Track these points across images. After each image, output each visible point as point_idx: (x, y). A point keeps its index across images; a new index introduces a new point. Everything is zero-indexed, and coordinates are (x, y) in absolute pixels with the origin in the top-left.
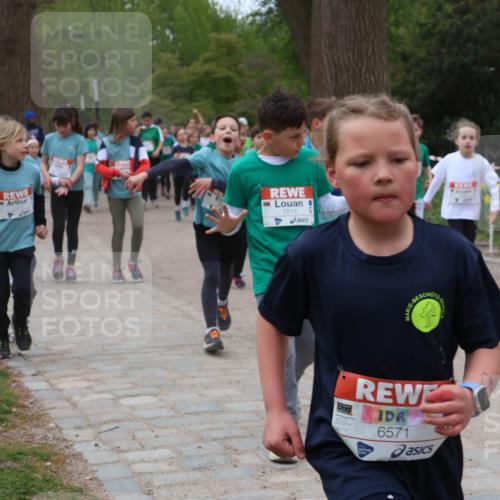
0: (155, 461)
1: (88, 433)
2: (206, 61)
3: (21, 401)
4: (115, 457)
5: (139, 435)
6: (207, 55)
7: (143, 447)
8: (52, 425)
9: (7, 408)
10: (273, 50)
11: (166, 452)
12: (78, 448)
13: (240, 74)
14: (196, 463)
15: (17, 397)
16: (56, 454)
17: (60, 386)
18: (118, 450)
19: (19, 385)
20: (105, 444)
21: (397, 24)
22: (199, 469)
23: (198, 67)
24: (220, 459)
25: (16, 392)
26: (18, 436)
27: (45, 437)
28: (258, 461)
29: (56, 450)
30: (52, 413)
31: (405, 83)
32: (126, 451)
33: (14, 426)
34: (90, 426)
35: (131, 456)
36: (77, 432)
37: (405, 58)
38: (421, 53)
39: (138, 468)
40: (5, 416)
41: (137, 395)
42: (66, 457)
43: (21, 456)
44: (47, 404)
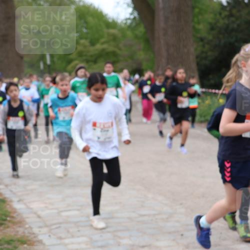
0: (79, 243)
1: (45, 230)
2: (103, 44)
3: (12, 215)
4: (59, 242)
5: (71, 230)
6: (103, 40)
7: (73, 237)
8: (27, 226)
9: (4, 218)
10: (136, 37)
11: (85, 239)
12: (40, 237)
13: (120, 49)
14: (100, 244)
15: (10, 213)
16: (29, 241)
17: (31, 207)
18: (61, 238)
19: (11, 207)
20: (54, 235)
21: (199, 23)
22: (102, 247)
23: (99, 46)
24: (111, 242)
25: (9, 210)
26: (10, 232)
27: (24, 233)
28: (131, 242)
29: (30, 238)
30: (27, 220)
31: (203, 52)
32: (65, 238)
33: (8, 227)
34: (46, 226)
35: (67, 241)
36: (40, 229)
37: (202, 40)
38: (210, 37)
39: (70, 247)
40: (3, 222)
41: (70, 210)
42: (34, 242)
43: (11, 242)
44: (24, 216)
